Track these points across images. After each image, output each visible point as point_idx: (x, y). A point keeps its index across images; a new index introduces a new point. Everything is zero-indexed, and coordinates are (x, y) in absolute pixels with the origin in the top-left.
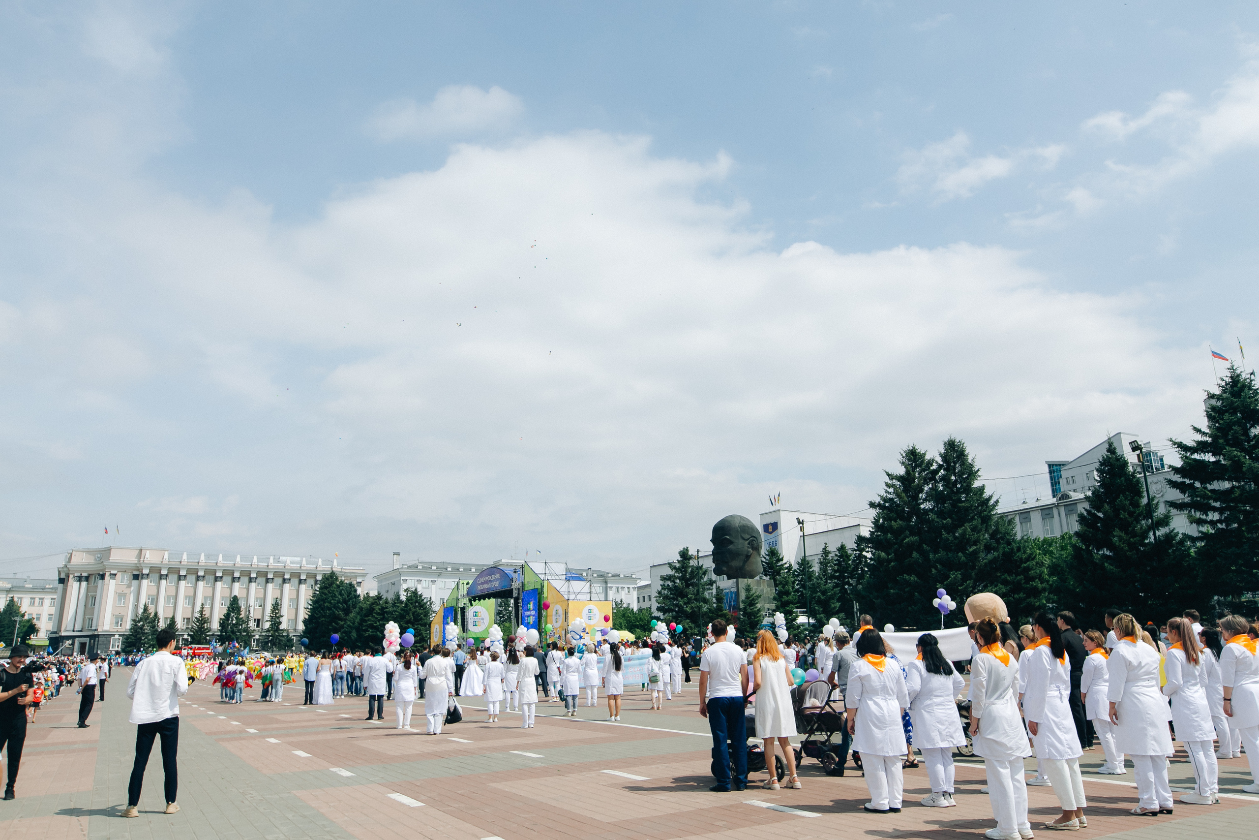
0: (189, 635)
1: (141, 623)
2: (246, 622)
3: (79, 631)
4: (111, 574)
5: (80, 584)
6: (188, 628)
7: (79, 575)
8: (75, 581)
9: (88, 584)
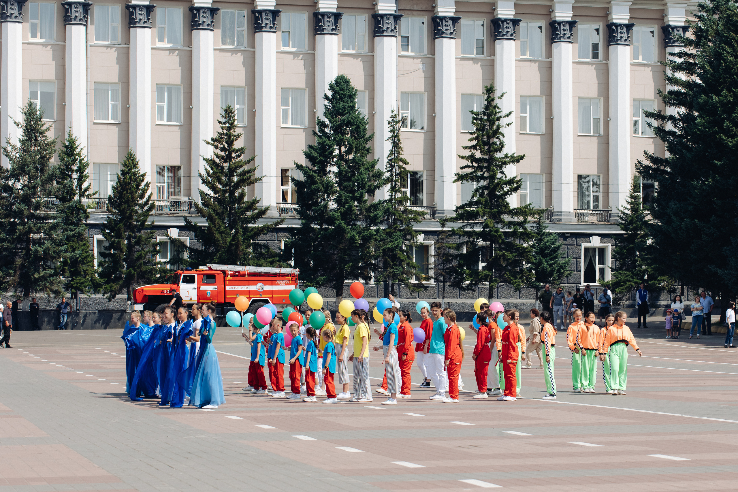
0: (188, 227)
1: (24, 180)
2: (388, 180)
6: (177, 204)
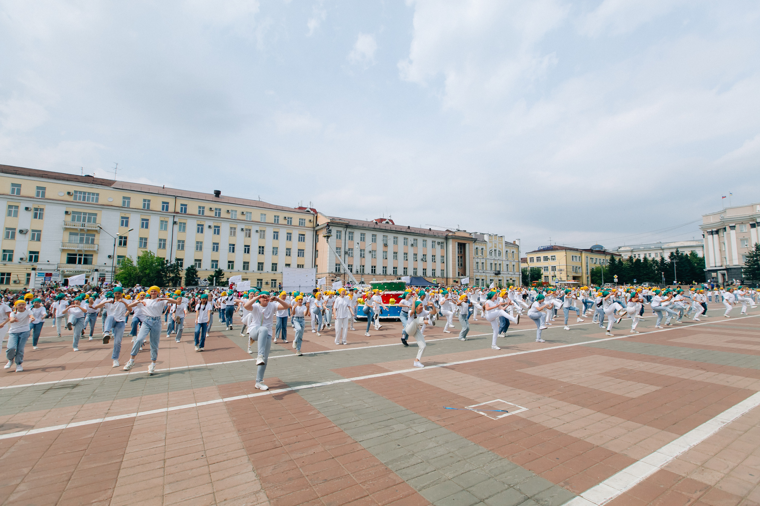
3: (719, 266)
4: (730, 227)
5: (713, 237)
7: (710, 230)
8: (709, 235)
9: (719, 236)
